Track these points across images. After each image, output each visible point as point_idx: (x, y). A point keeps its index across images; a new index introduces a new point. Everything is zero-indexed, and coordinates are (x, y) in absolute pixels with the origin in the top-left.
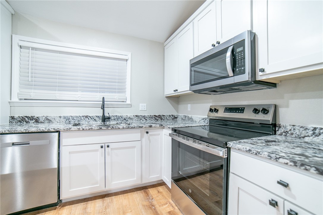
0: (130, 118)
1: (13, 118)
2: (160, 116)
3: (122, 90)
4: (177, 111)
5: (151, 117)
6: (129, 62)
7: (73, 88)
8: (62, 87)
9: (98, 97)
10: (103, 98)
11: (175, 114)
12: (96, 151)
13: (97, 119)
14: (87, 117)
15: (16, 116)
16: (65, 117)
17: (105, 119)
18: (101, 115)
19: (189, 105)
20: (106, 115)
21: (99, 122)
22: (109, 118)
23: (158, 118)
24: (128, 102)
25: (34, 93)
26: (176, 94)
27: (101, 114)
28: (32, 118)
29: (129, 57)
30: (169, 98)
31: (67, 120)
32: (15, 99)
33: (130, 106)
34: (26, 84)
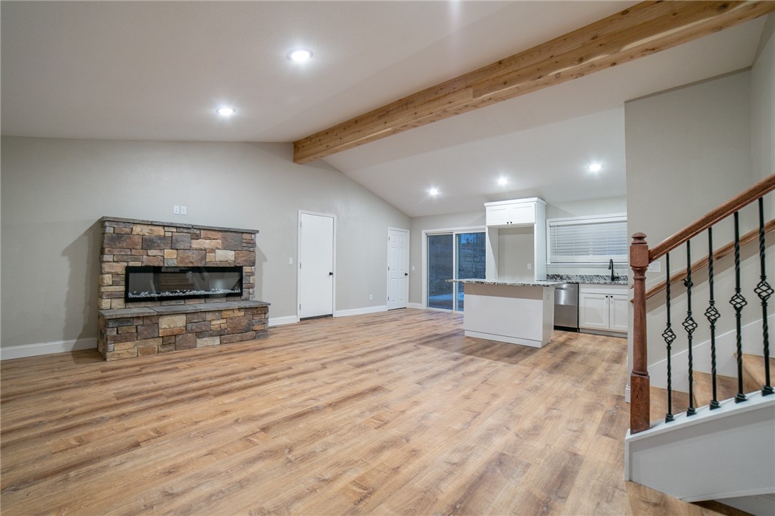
1: (548, 275)
7: (586, 252)
8: (578, 253)
9: (607, 258)
10: (611, 261)
12: (603, 299)
13: (607, 278)
14: (597, 276)
15: (550, 274)
16: (580, 276)
17: (613, 278)
18: (611, 274)
20: (616, 275)
21: (609, 281)
22: (618, 278)
25: (560, 258)
28: (558, 276)
31: (582, 277)
32: (549, 263)
34: (555, 252)
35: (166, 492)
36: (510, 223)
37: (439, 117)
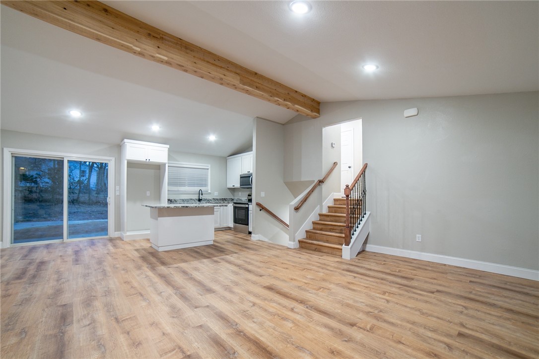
0: (211, 200)
2: (225, 199)
3: (206, 185)
4: (234, 196)
5: (220, 199)
6: (209, 170)
10: (199, 190)
11: (233, 198)
17: (200, 200)
19: (240, 193)
20: (200, 198)
22: (202, 200)
23: (224, 200)
24: (209, 191)
26: (234, 187)
27: (198, 198)
29: (209, 167)
30: (229, 189)
33: (210, 193)
35: (450, 350)
36: (148, 160)
37: (213, 79)
